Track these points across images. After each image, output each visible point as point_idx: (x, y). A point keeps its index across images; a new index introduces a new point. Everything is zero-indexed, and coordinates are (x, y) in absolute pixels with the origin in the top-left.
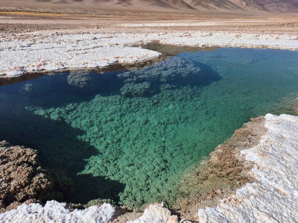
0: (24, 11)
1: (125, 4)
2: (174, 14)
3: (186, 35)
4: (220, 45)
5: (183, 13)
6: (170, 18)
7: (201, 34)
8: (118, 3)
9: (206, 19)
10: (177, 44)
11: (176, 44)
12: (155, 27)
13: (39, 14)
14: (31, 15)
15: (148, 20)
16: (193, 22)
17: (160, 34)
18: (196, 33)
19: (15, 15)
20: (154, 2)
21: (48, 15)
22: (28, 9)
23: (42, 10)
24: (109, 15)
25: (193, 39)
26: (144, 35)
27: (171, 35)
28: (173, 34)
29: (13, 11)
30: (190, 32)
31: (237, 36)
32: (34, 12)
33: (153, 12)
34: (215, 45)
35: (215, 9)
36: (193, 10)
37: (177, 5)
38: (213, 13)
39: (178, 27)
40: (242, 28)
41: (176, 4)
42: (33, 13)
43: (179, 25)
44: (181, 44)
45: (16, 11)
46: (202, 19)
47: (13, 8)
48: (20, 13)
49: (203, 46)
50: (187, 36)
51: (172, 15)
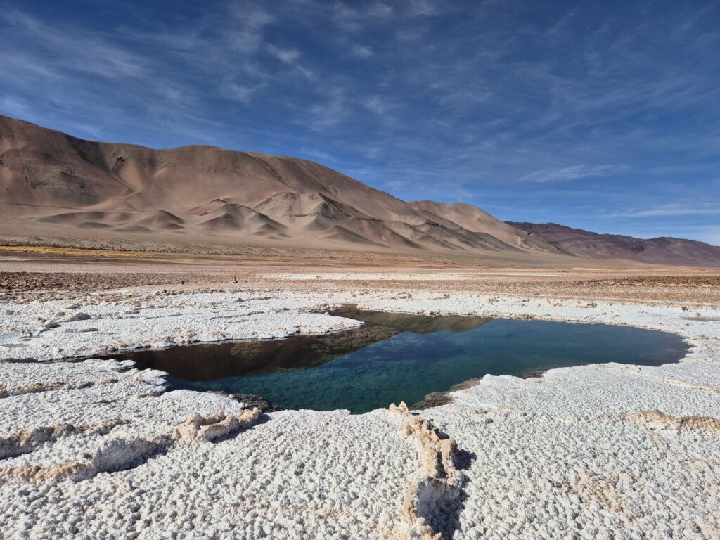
0: (44, 245)
1: (274, 235)
2: (377, 255)
3: (402, 295)
4: (459, 313)
5: (396, 255)
6: (369, 263)
7: (429, 295)
8: (260, 233)
9: (445, 267)
10: (388, 310)
11: (385, 310)
12: (344, 282)
13: (80, 253)
14: (62, 252)
15: (323, 266)
16: (417, 272)
17: (355, 293)
18: (421, 292)
19: (25, 254)
20: (335, 233)
21: (101, 254)
22: (54, 242)
23: (87, 244)
24: (238, 254)
25: (415, 303)
26: (326, 295)
27: (375, 295)
28: (379, 293)
29: (20, 245)
30: (409, 291)
31: (490, 301)
32: (69, 247)
33: (333, 251)
34: (451, 312)
35: (461, 248)
36: (416, 249)
37: (384, 238)
38: (459, 256)
39: (387, 282)
40: (504, 286)
41: (381, 237)
42: (67, 249)
43: (390, 278)
44: (395, 310)
45: (27, 245)
46: (436, 266)
47: (19, 239)
48: (36, 249)
49: (431, 314)
50: (405, 297)
51: (372, 258)
